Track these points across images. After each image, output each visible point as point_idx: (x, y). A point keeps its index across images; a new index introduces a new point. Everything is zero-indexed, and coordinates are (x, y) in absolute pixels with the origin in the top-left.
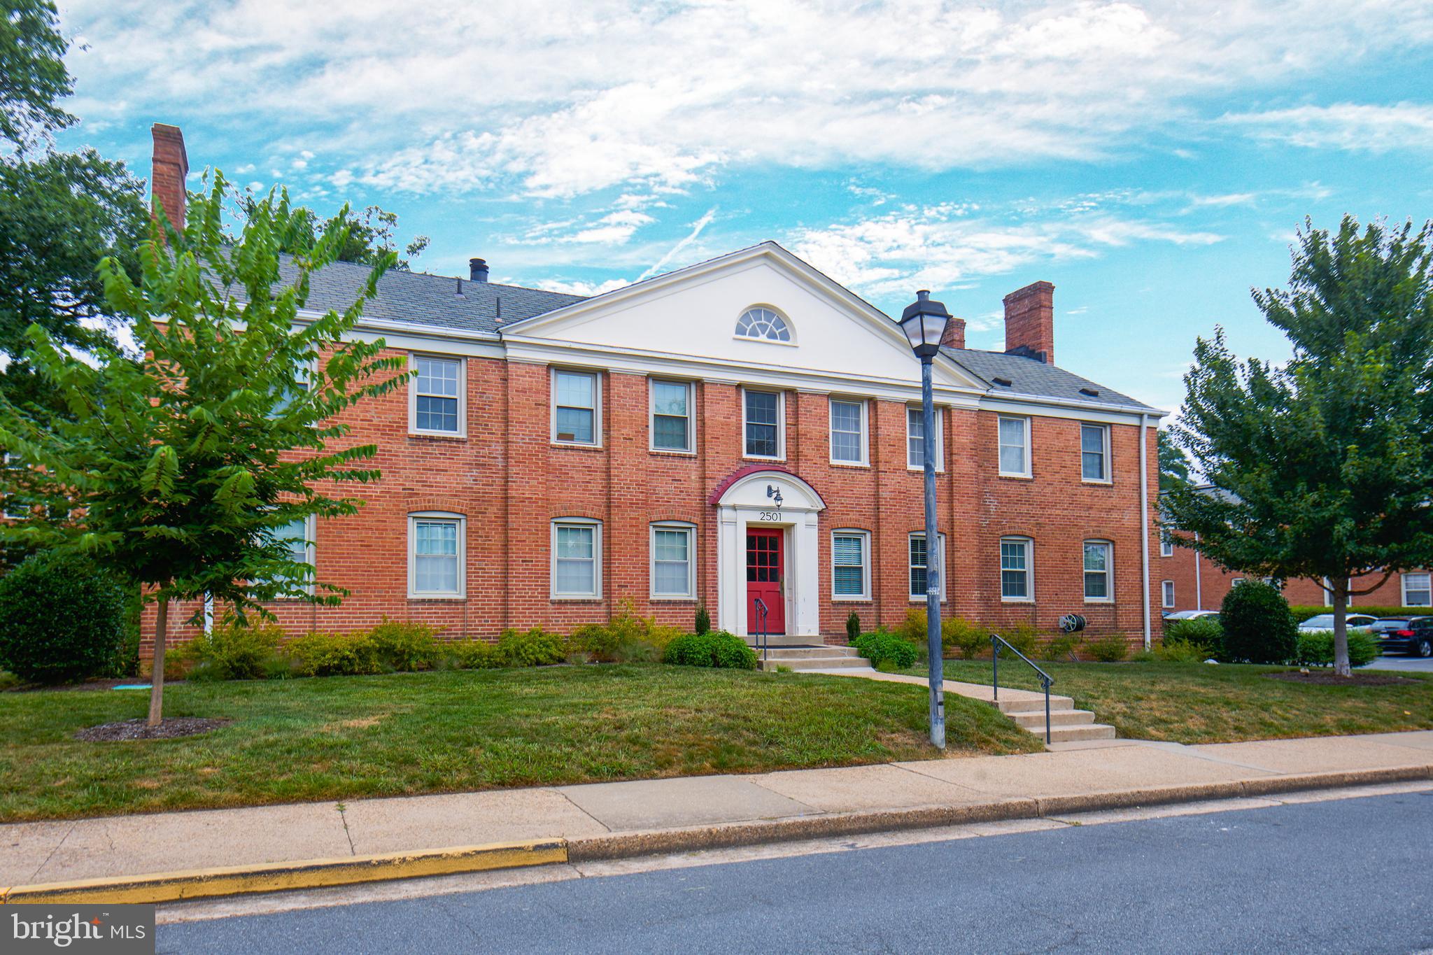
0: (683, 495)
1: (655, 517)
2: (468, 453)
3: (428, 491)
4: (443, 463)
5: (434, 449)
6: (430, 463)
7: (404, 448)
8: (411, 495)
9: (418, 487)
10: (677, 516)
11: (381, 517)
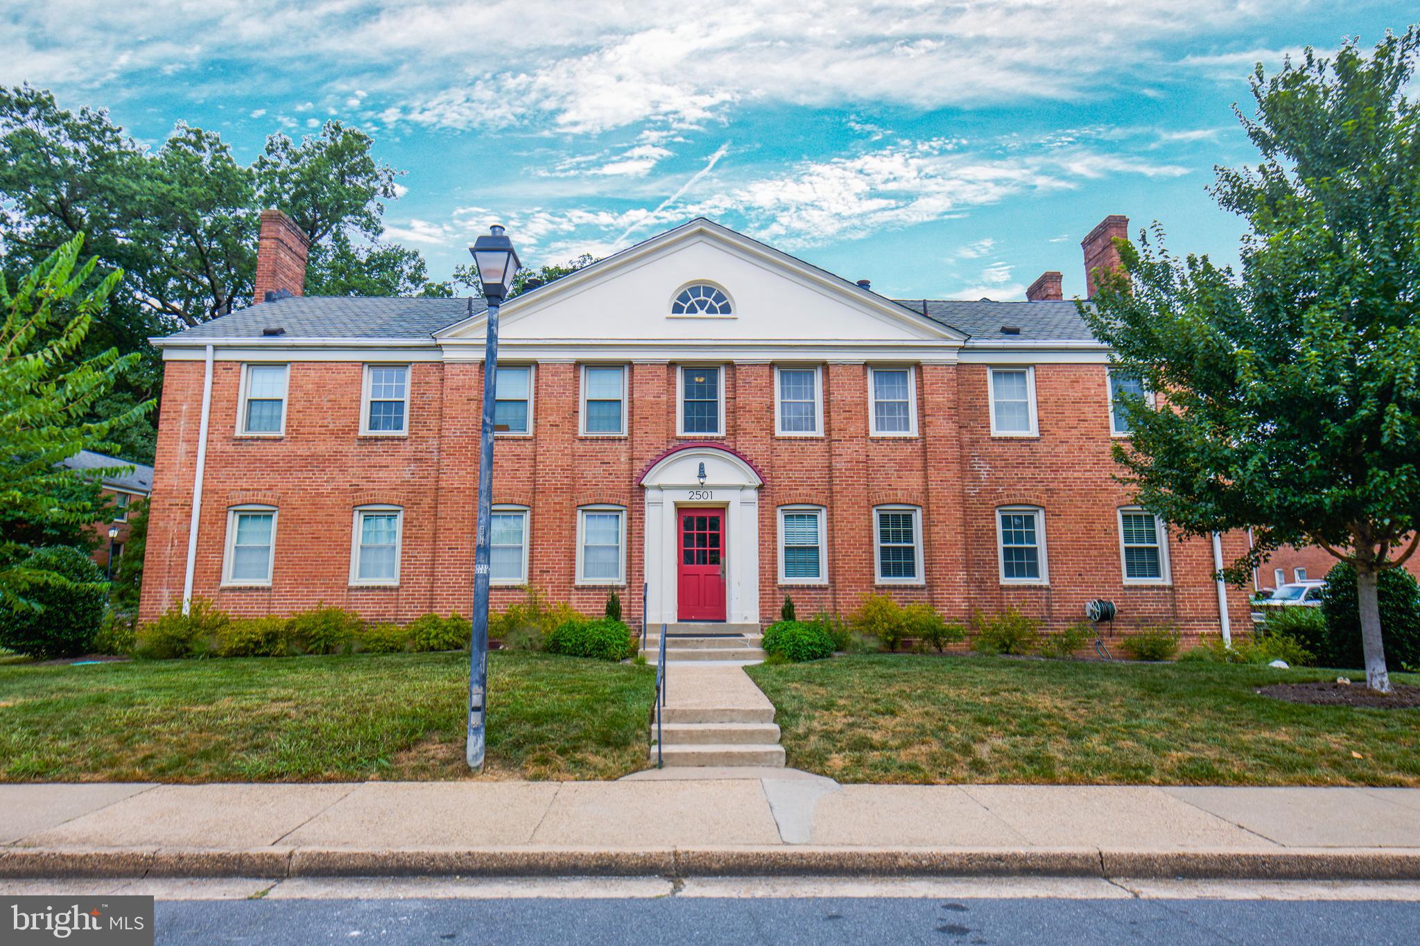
0: (612, 478)
1: (582, 501)
2: (407, 449)
3: (371, 485)
4: (385, 460)
5: (378, 448)
6: (375, 460)
7: (352, 448)
8: (356, 490)
9: (364, 484)
10: (605, 499)
11: (330, 511)
